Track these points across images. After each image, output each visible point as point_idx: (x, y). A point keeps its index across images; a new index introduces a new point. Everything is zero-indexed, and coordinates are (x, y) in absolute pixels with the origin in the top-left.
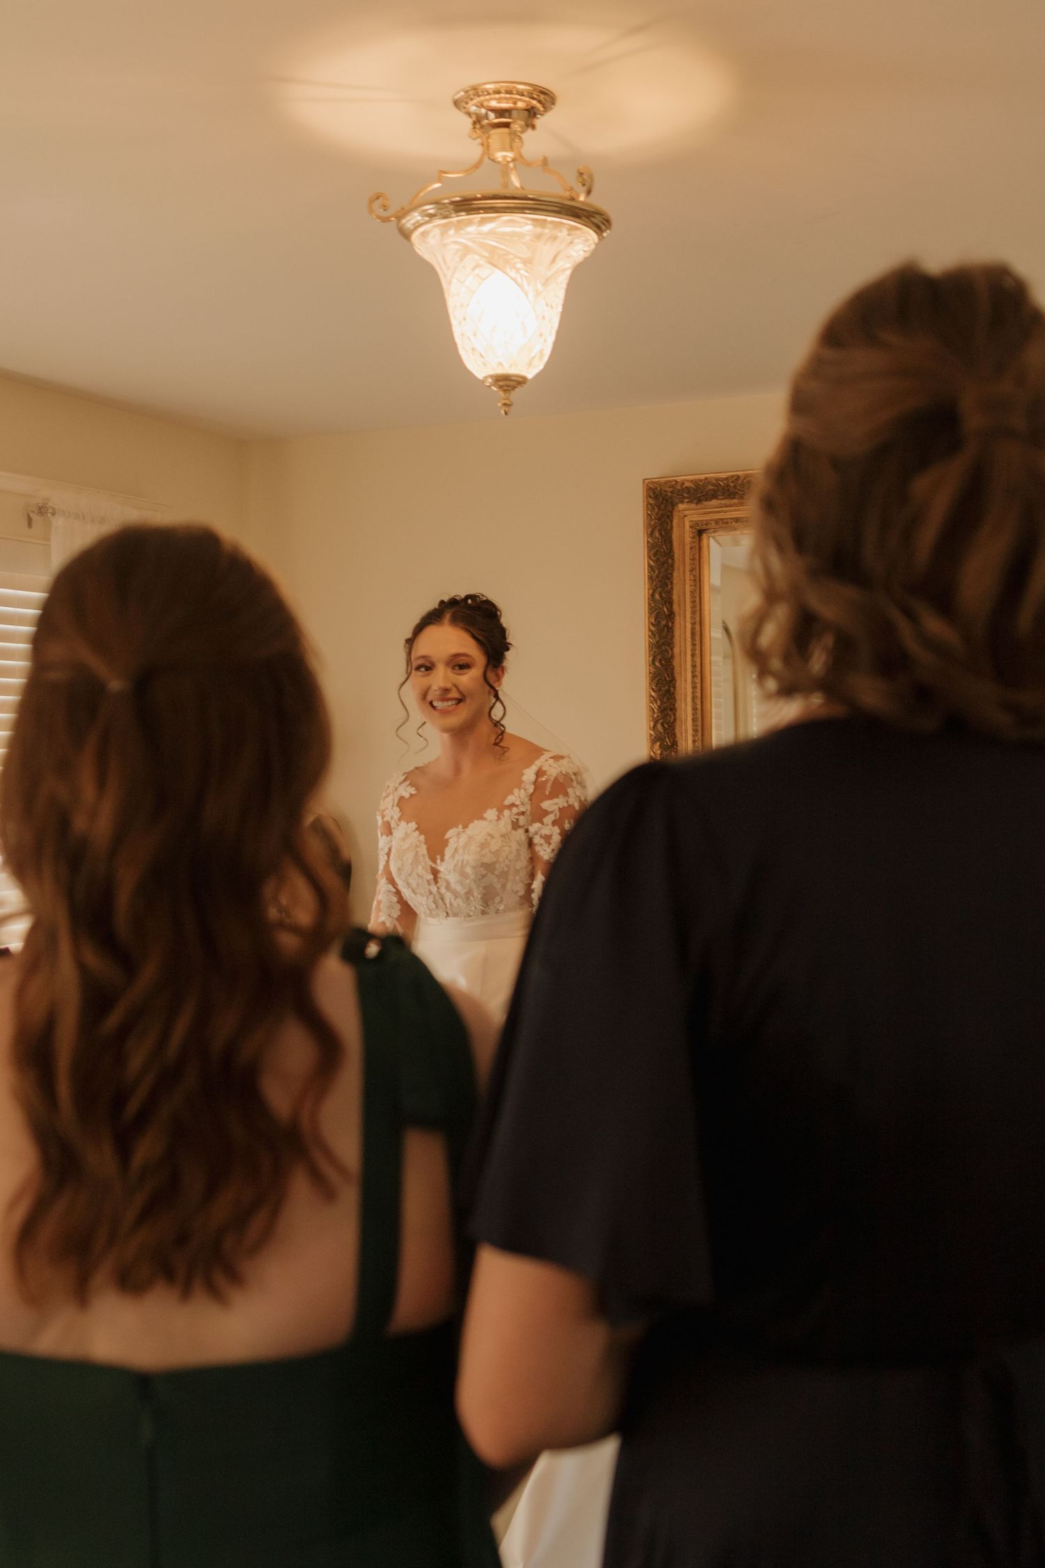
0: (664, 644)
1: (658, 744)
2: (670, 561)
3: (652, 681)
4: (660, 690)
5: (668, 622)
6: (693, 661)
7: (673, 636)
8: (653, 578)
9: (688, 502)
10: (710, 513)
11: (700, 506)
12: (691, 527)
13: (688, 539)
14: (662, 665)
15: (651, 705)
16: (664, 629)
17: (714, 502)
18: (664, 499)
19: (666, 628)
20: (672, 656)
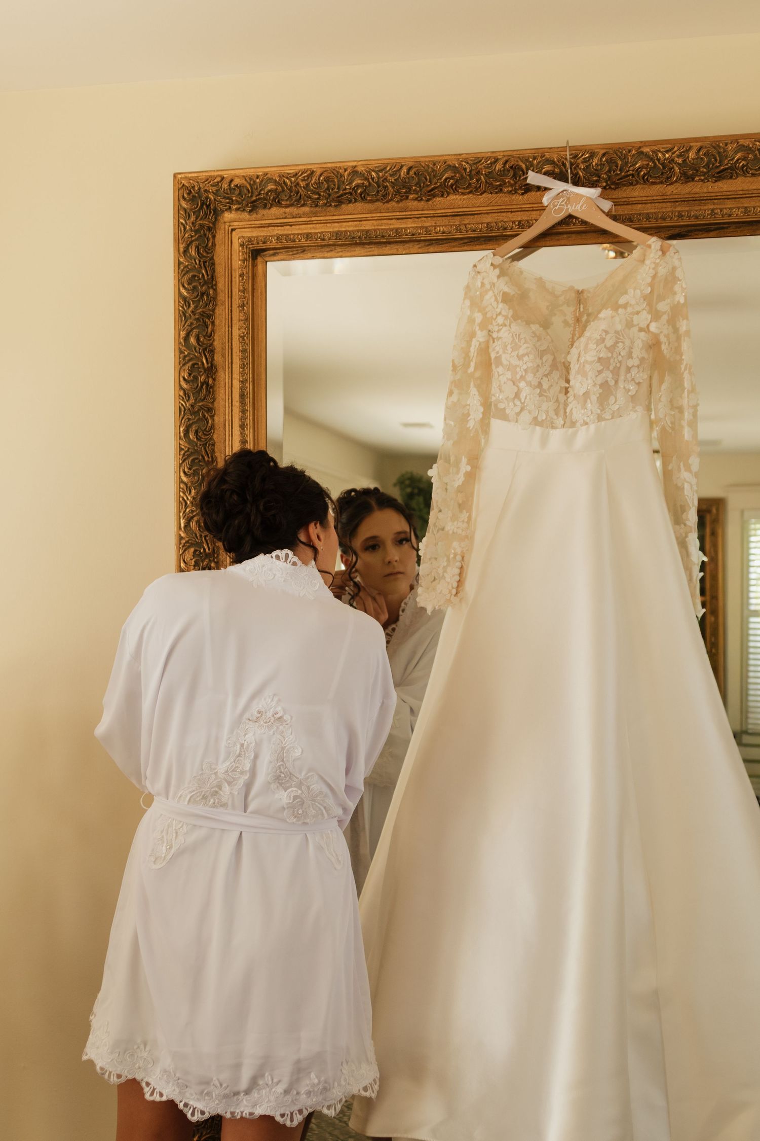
0: (201, 408)
1: (192, 550)
2: (211, 292)
3: (184, 461)
4: (195, 473)
5: (208, 377)
6: (243, 434)
7: (214, 399)
8: (187, 315)
9: (237, 209)
10: (269, 225)
11: (254, 216)
12: (242, 245)
13: (237, 263)
14: (199, 439)
15: (182, 494)
16: (202, 387)
17: (275, 211)
18: (203, 204)
19: (204, 387)
20: (212, 427)
